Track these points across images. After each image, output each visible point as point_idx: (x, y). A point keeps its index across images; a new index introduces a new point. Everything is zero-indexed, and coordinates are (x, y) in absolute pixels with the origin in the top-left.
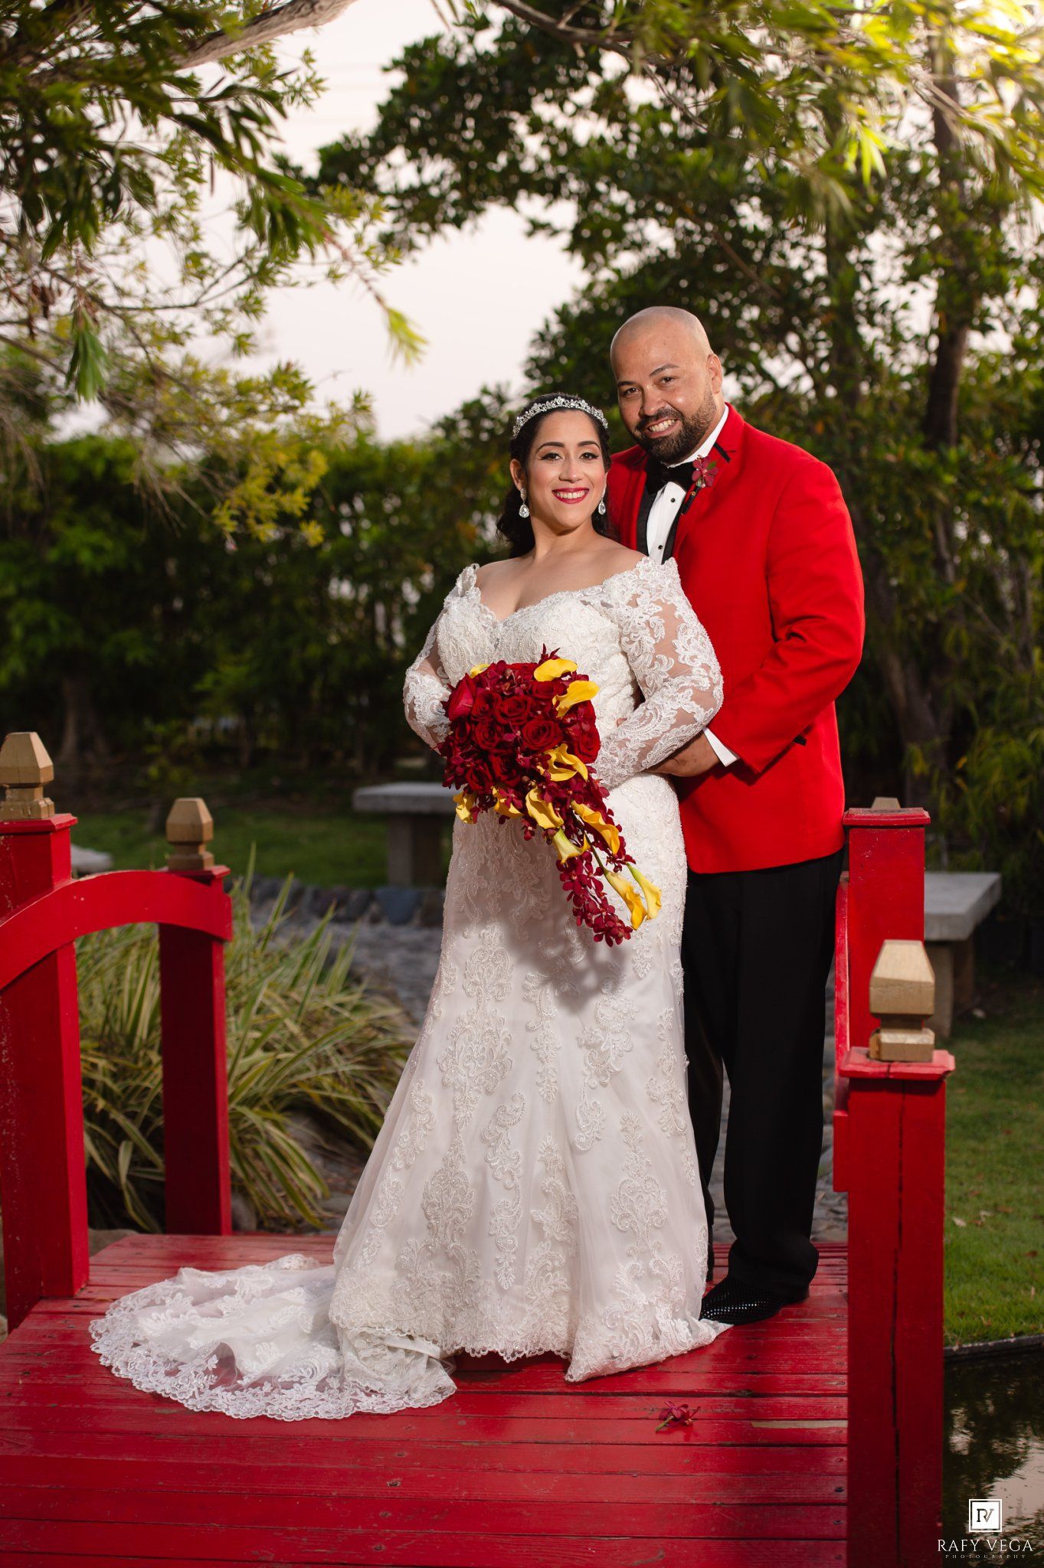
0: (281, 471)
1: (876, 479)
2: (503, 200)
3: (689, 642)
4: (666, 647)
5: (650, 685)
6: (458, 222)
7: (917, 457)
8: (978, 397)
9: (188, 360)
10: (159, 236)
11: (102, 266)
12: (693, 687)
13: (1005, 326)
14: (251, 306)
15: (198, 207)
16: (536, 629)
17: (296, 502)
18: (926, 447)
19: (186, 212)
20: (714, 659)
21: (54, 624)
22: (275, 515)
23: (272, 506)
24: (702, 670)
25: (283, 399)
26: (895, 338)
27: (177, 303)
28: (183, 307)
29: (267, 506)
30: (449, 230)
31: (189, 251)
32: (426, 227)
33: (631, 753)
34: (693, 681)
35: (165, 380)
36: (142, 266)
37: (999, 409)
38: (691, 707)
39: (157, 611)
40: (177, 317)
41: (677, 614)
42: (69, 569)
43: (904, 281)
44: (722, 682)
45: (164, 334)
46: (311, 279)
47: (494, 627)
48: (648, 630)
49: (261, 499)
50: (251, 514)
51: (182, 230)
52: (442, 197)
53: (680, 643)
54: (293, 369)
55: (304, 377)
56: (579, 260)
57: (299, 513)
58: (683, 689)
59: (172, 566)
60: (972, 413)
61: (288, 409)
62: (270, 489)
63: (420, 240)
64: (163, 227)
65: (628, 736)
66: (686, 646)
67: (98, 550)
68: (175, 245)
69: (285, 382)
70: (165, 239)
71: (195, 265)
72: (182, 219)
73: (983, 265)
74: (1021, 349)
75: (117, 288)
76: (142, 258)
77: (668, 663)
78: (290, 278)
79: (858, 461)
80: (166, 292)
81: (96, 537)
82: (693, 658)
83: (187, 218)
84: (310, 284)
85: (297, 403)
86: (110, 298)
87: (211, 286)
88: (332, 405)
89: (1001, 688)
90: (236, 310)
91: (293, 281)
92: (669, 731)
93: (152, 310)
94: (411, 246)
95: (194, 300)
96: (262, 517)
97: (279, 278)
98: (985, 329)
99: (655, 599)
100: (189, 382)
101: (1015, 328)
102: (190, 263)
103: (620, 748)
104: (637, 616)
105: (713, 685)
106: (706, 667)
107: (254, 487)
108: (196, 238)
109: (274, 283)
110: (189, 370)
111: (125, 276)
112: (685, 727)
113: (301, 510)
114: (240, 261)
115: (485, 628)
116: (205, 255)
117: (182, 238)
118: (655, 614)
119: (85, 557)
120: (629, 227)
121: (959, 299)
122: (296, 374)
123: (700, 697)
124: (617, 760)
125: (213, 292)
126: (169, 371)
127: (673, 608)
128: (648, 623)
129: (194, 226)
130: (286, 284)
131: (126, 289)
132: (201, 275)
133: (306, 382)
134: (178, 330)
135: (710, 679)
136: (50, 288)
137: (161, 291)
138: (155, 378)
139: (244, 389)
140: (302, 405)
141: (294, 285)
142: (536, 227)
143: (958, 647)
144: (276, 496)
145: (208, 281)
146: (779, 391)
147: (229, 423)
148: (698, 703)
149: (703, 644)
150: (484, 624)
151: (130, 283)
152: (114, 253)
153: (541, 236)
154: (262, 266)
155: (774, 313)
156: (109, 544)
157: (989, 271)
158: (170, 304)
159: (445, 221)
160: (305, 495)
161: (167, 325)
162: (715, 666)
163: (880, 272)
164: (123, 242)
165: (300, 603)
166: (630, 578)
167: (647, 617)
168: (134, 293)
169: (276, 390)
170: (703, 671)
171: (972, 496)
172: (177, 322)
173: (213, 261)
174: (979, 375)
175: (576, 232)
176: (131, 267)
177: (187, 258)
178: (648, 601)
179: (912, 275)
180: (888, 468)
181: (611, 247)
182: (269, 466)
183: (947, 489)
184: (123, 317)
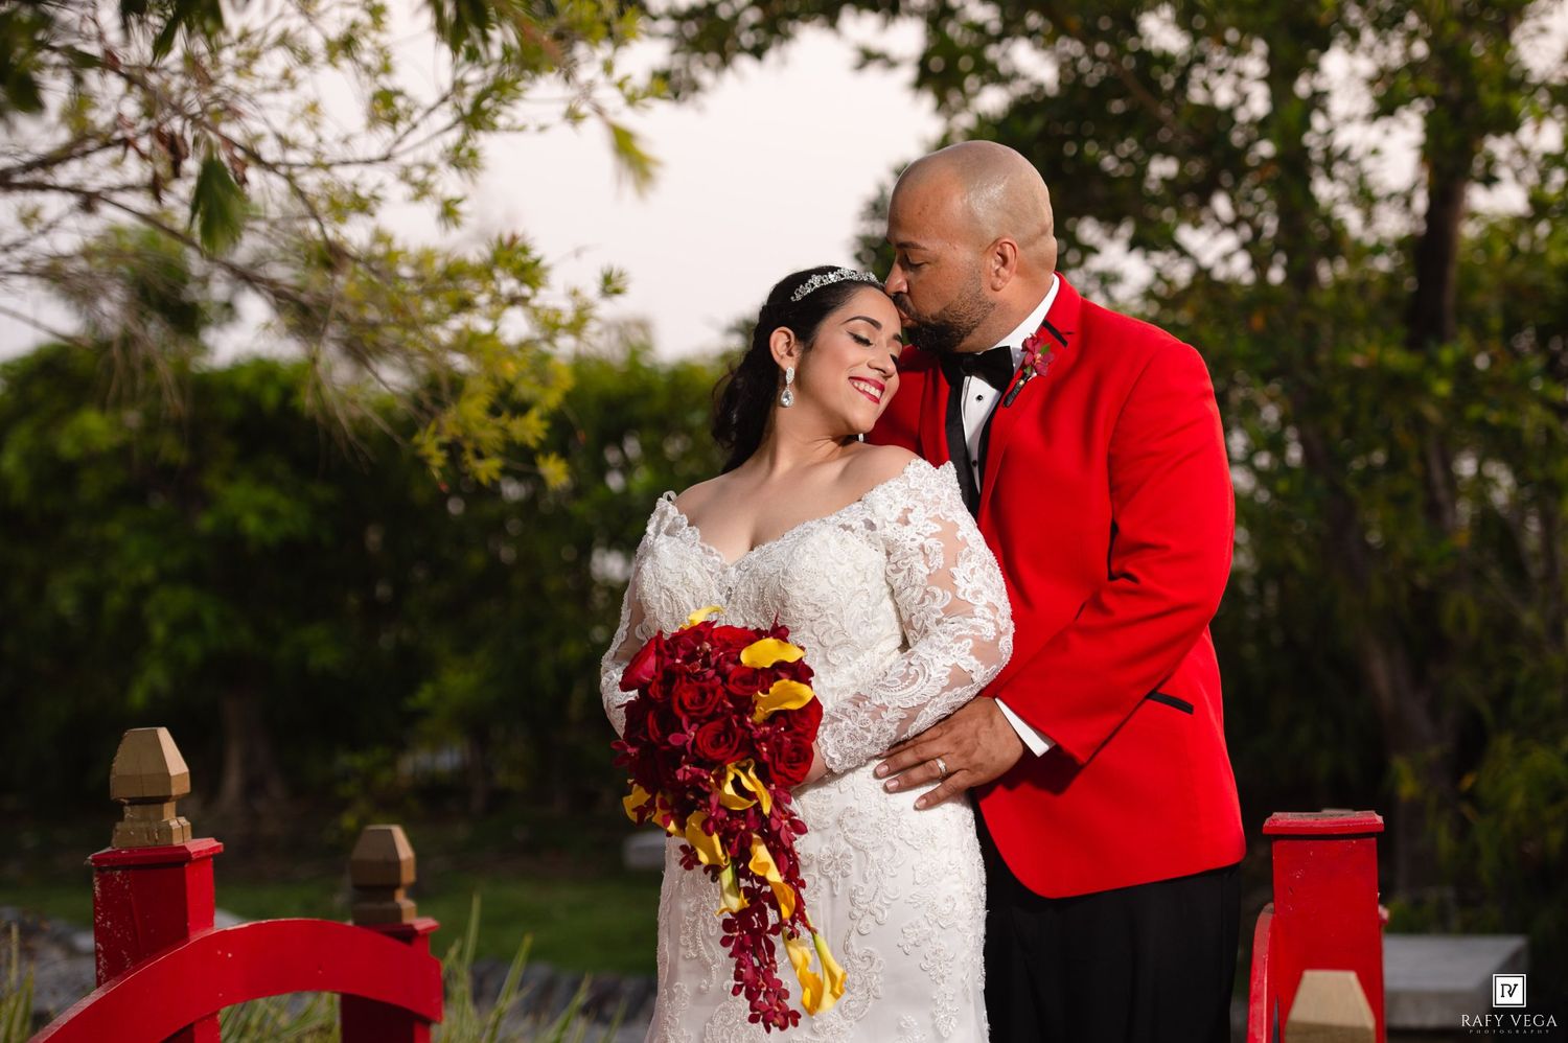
0: (510, 386)
1: (1339, 391)
2: (821, 19)
3: (973, 571)
4: (943, 578)
5: (917, 627)
6: (758, 52)
7: (1398, 359)
8: (1487, 278)
9: (380, 236)
10: (336, 66)
11: (259, 107)
12: (973, 637)
13: (1517, 176)
14: (463, 160)
15: (387, 27)
16: (785, 573)
17: (530, 429)
18: (1413, 344)
19: (373, 34)
20: (1005, 597)
21: (209, 617)
22: (500, 447)
23: (496, 434)
24: (987, 611)
25: (508, 285)
26: (1365, 198)
27: (360, 155)
28: (369, 162)
29: (489, 434)
30: (744, 63)
31: (375, 88)
32: (714, 58)
33: (888, 726)
34: (973, 627)
35: (348, 261)
36: (314, 107)
37: (1517, 294)
38: (970, 663)
39: (353, 601)
40: (361, 175)
41: (959, 535)
42: (230, 541)
43: (1374, 117)
44: (1012, 630)
45: (345, 200)
46: (543, 121)
47: (724, 572)
48: (921, 556)
49: (483, 426)
50: (468, 445)
51: (367, 58)
52: (736, 17)
53: (960, 572)
54: (519, 243)
55: (535, 254)
56: (928, 100)
57: (533, 444)
58: (960, 639)
59: (374, 537)
60: (1477, 299)
61: (515, 301)
62: (494, 411)
63: (706, 77)
64: (341, 53)
65: (885, 700)
66: (968, 576)
67: (269, 514)
68: (358, 77)
69: (509, 261)
70: (344, 71)
71: (386, 108)
72: (366, 43)
73: (1483, 90)
74: (1539, 206)
75: (280, 138)
76: (312, 96)
77: (943, 598)
78: (514, 121)
79: (1312, 366)
80: (346, 141)
81: (267, 496)
82: (976, 593)
83: (375, 42)
84: (542, 129)
85: (526, 291)
86: (269, 151)
87: (407, 133)
88: (575, 293)
89: (1522, 677)
90: (442, 166)
91: (519, 124)
92: (938, 696)
93: (327, 167)
94: (695, 87)
95: (383, 152)
96: (485, 450)
97: (501, 121)
98: (1489, 180)
99: (932, 514)
100: (380, 264)
101: (1531, 177)
102: (379, 104)
103: (874, 720)
104: (908, 537)
105: (1000, 633)
106: (994, 608)
107: (473, 408)
108: (387, 69)
109: (494, 128)
110: (380, 250)
111: (292, 122)
112: (958, 690)
113: (538, 439)
114: (444, 99)
115: (711, 574)
116: (399, 93)
117: (368, 69)
118: (932, 535)
119: (252, 523)
120: (992, 53)
121: (1450, 140)
122: (525, 250)
123: (982, 650)
124: (869, 736)
125: (410, 140)
126: (352, 250)
127: (955, 526)
128: (922, 547)
129: (383, 52)
130: (509, 129)
131: (291, 137)
132: (393, 120)
133: (537, 262)
134: (363, 192)
135: (997, 624)
136: (182, 137)
137: (337, 139)
138: (333, 259)
139: (455, 272)
140: (535, 294)
141: (521, 129)
142: (868, 57)
143: (1462, 622)
144: (503, 420)
145: (402, 127)
146: (1202, 274)
147: (437, 320)
148: (977, 658)
149: (990, 576)
150: (709, 567)
151: (300, 132)
152: (275, 90)
153: (874, 71)
154: (476, 105)
155: (1197, 168)
156: (284, 505)
157: (1491, 99)
158: (350, 157)
159: (742, 50)
160: (542, 418)
161: (348, 188)
162: (1005, 608)
163: (1339, 105)
164: (286, 75)
165: (553, 585)
166: (897, 488)
167: (920, 539)
168: (302, 143)
169: (498, 273)
170: (989, 615)
171: (1475, 411)
172: (360, 181)
173: (409, 100)
174: (1484, 244)
175: (923, 64)
176: (298, 109)
177: (376, 97)
178: (923, 517)
179: (1386, 108)
180: (1355, 376)
181: (971, 82)
182: (494, 380)
183: (1440, 402)
184: (289, 178)
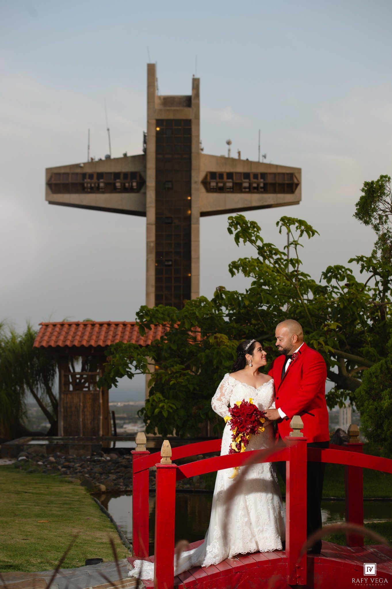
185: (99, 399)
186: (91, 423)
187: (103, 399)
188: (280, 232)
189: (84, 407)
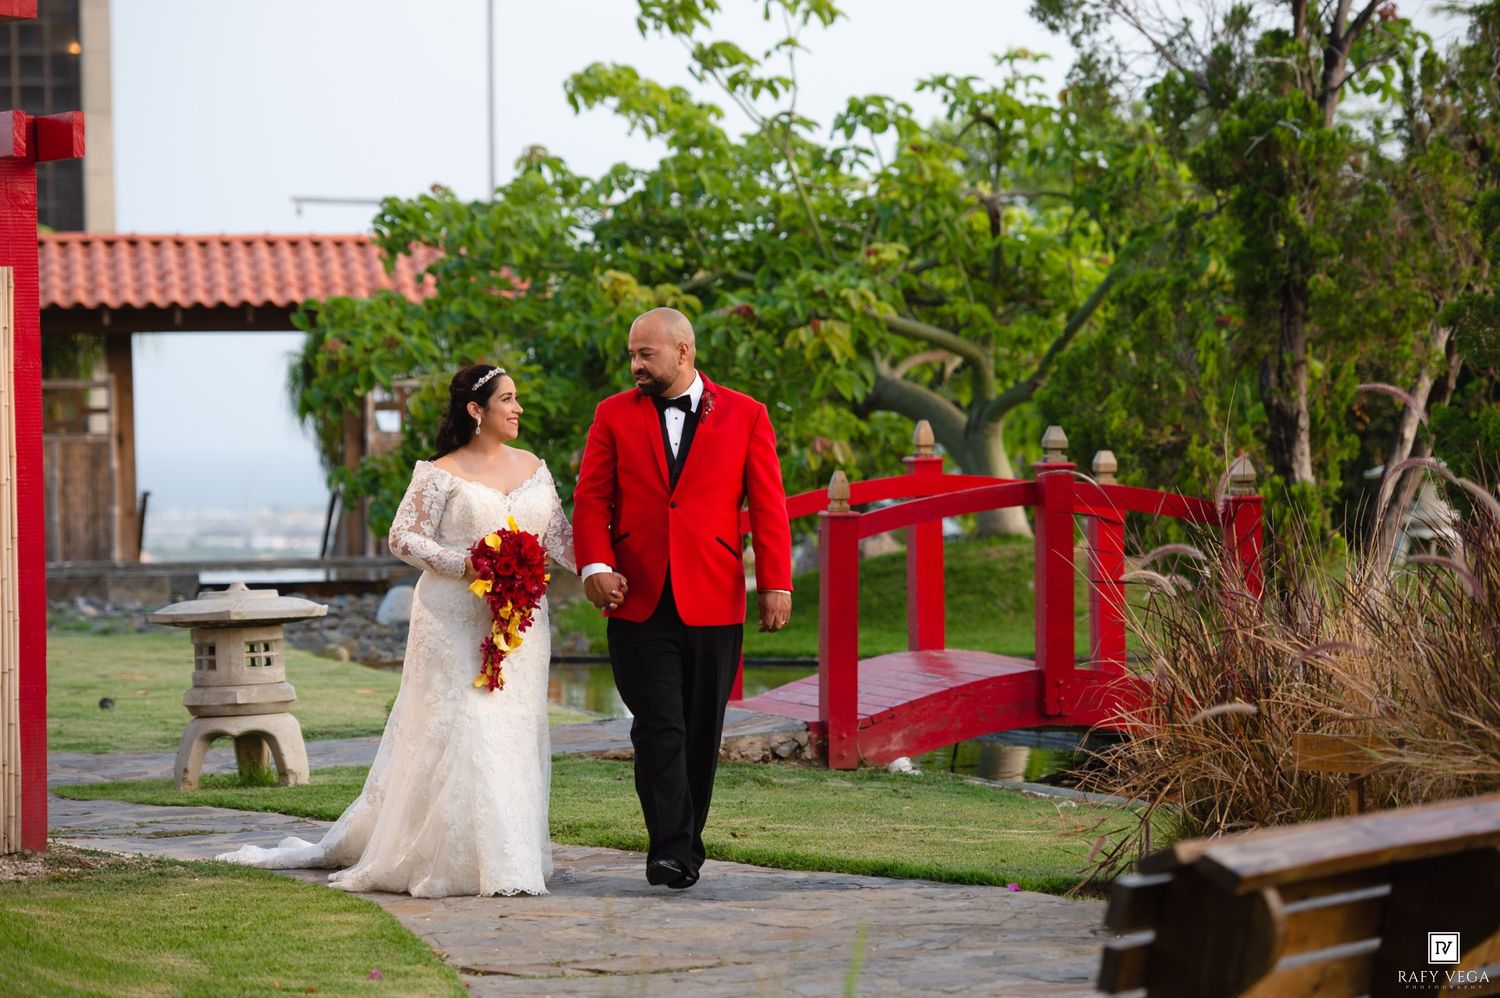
185: (108, 458)
186: (87, 527)
187: (122, 457)
188: (767, 16)
189: (66, 481)
